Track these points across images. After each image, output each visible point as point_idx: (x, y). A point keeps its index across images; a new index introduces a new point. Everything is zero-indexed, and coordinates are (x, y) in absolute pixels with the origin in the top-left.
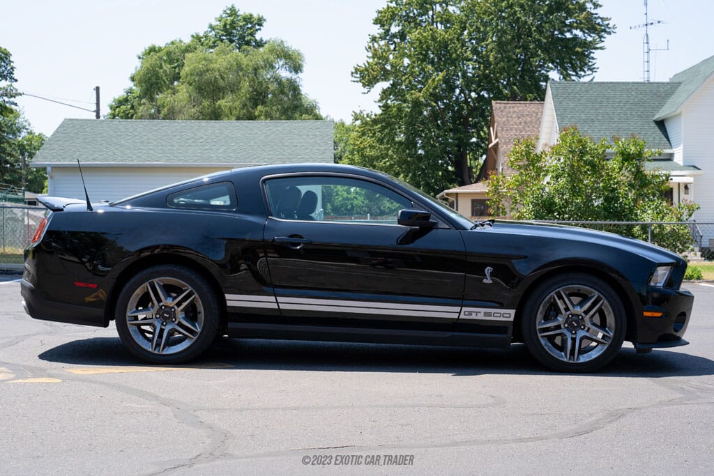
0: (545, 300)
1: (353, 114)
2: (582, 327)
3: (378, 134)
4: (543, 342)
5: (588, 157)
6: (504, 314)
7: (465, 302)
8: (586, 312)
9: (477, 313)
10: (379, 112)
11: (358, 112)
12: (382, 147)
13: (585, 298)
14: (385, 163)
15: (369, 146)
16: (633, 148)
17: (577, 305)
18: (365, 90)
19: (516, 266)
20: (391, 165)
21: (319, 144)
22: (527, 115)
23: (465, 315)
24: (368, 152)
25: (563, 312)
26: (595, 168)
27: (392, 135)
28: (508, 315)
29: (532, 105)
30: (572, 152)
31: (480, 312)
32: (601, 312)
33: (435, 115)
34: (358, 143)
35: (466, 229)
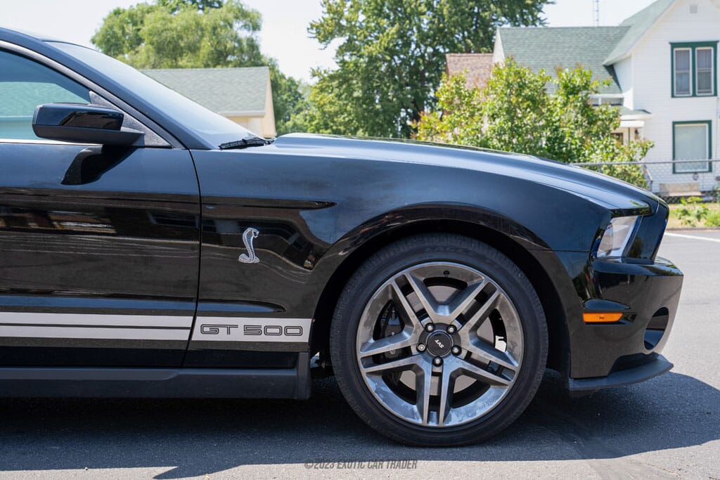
0: (375, 296)
1: (311, 71)
2: (456, 350)
3: (336, 91)
4: (372, 384)
5: (527, 92)
6: (287, 328)
7: (202, 306)
8: (463, 319)
9: (229, 327)
10: (337, 67)
11: (315, 69)
12: (341, 102)
13: (462, 288)
14: (344, 118)
15: (329, 102)
16: (578, 80)
17: (444, 304)
18: (322, 46)
19: (309, 224)
20: (349, 120)
21: (250, 92)
22: (481, 67)
23: (203, 332)
24: (327, 108)
25: (414, 319)
26: (536, 103)
27: (350, 91)
28: (297, 331)
29: (485, 58)
30: (509, 85)
31: (236, 326)
32: (494, 316)
33: (392, 71)
34: (318, 99)
35: (202, 147)
